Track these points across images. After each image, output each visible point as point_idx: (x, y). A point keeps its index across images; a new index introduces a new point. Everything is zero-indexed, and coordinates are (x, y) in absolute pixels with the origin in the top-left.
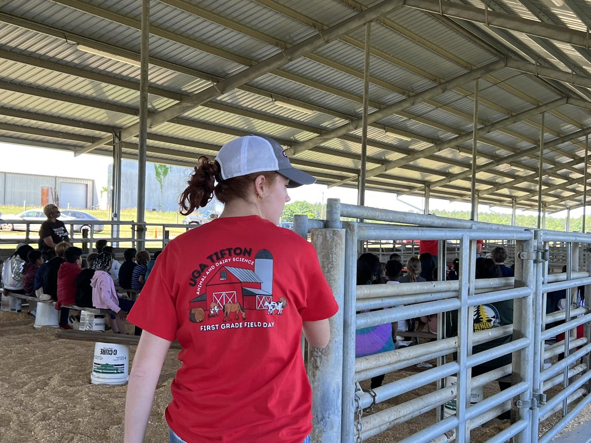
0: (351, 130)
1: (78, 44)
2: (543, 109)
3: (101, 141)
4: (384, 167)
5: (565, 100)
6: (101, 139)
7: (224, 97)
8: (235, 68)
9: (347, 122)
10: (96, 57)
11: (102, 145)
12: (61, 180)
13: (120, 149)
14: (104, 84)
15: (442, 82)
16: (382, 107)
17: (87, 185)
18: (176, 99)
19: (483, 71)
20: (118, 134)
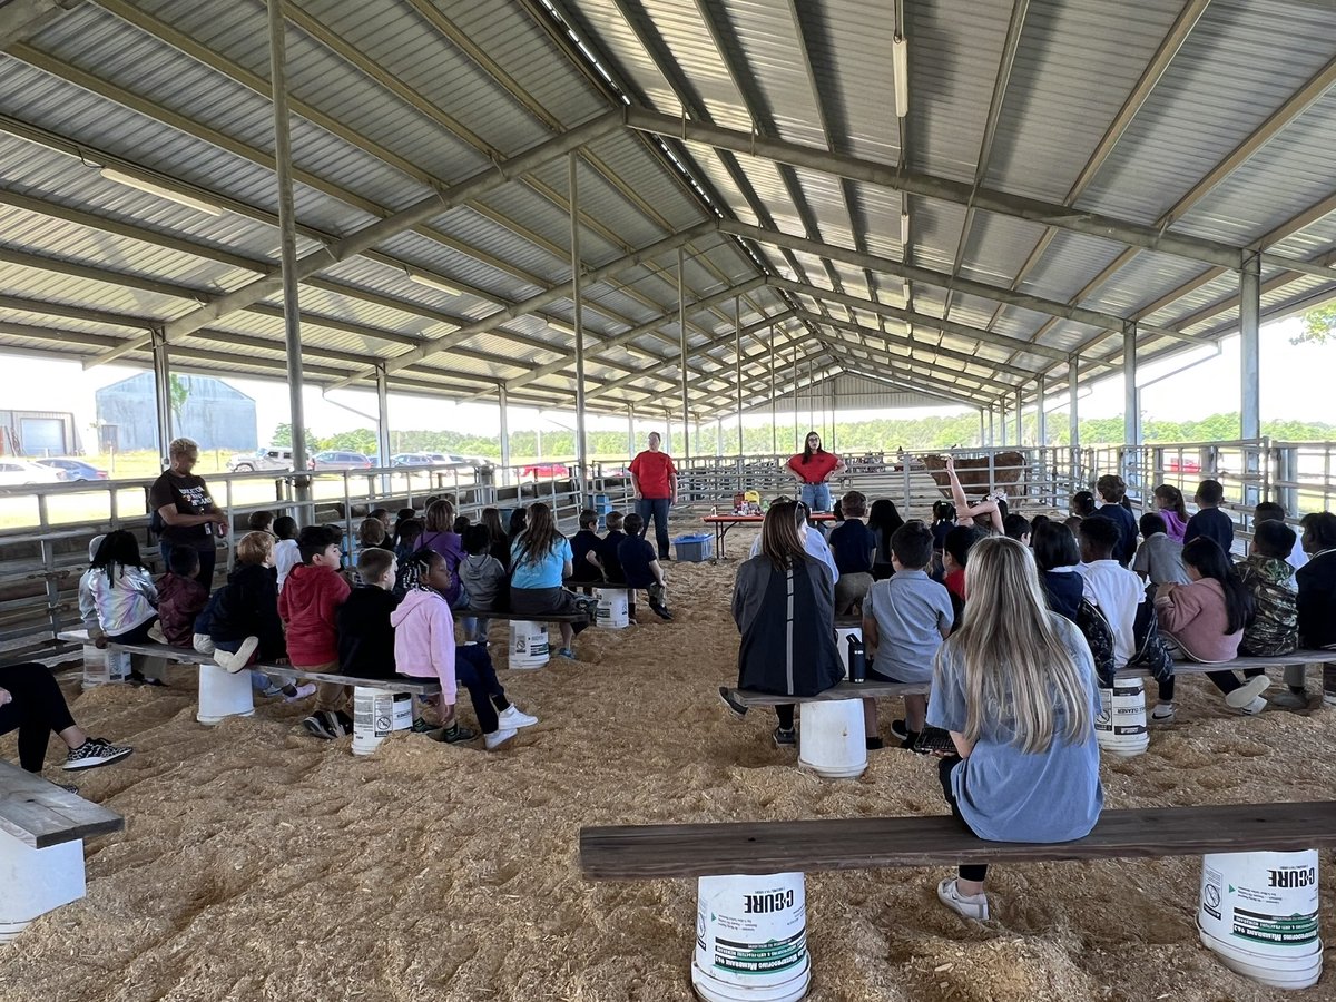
0: (505, 321)
1: (103, 167)
2: (737, 291)
3: (128, 344)
4: (534, 372)
5: (763, 280)
6: (129, 340)
7: (334, 270)
8: (358, 220)
9: (502, 308)
10: (121, 188)
11: (132, 351)
12: (21, 415)
13: (166, 359)
14: (117, 237)
15: (631, 250)
16: (551, 286)
17: (63, 421)
18: (259, 271)
19: (688, 236)
20: (160, 331)
